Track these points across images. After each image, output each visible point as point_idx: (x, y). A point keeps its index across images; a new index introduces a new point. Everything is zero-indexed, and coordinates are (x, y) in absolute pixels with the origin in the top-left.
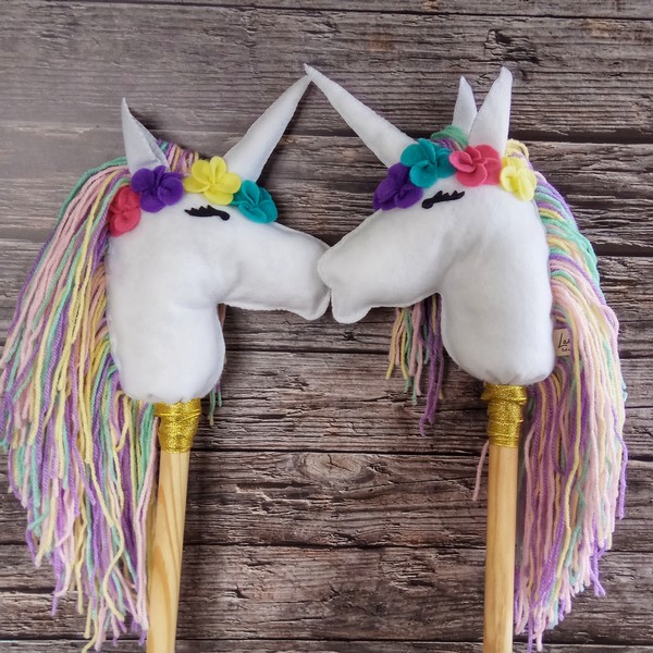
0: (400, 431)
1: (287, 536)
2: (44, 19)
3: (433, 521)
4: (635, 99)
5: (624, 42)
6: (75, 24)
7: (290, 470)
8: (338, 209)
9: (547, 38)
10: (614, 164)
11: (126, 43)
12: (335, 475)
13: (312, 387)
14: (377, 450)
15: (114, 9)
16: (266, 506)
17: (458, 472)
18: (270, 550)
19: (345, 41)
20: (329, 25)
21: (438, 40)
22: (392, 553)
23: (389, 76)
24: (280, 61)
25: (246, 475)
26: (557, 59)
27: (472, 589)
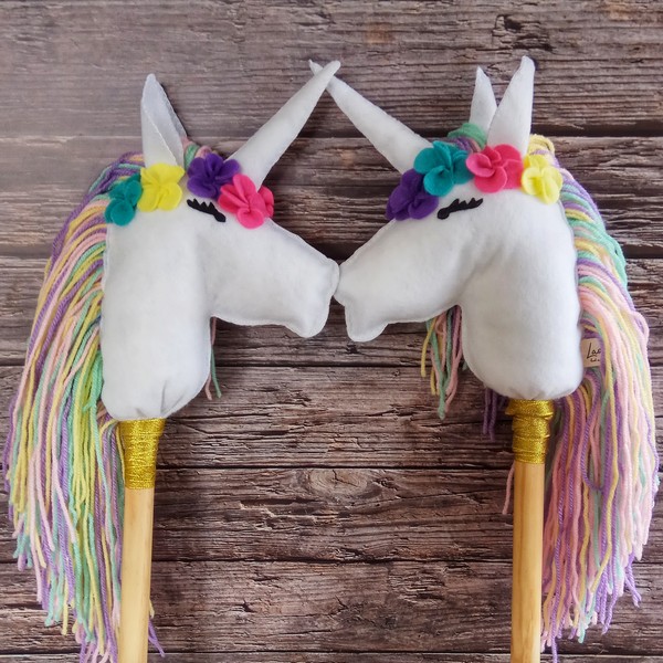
0: (407, 446)
1: (293, 551)
2: (20, 21)
3: (442, 535)
4: (656, 87)
5: (645, 25)
6: (51, 25)
7: (294, 486)
8: (337, 216)
9: (560, 22)
10: (634, 159)
11: (106, 43)
12: (340, 491)
13: (315, 402)
14: (384, 464)
15: (93, 7)
16: (270, 522)
17: (468, 485)
18: (276, 566)
19: (341, 33)
20: (322, 15)
21: (442, 28)
22: (400, 567)
23: (389, 70)
24: (271, 58)
25: (250, 492)
26: (573, 46)
27: (483, 602)
